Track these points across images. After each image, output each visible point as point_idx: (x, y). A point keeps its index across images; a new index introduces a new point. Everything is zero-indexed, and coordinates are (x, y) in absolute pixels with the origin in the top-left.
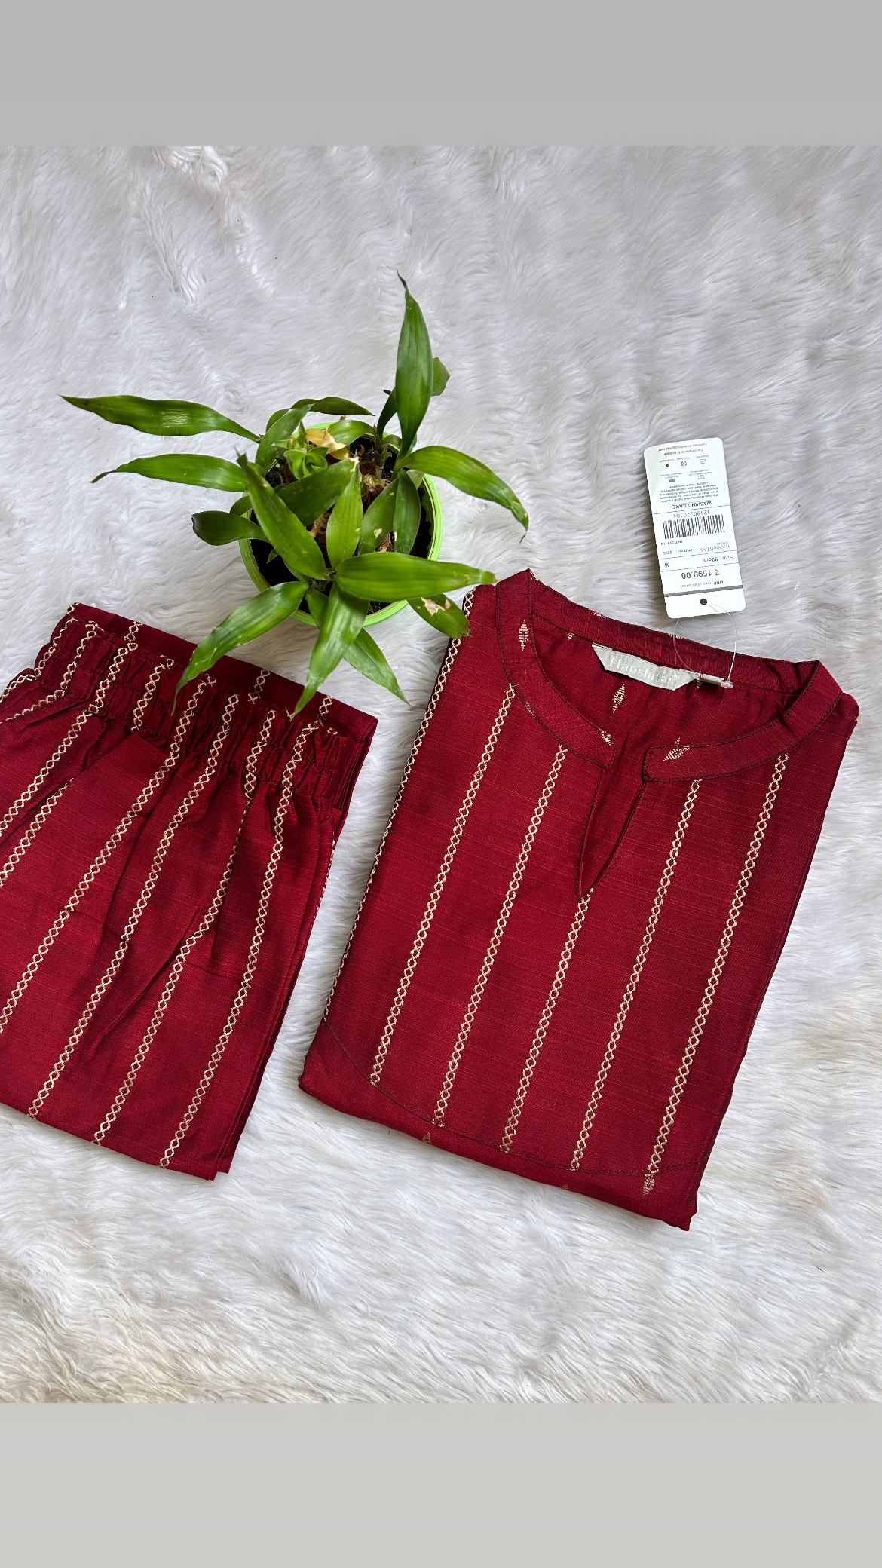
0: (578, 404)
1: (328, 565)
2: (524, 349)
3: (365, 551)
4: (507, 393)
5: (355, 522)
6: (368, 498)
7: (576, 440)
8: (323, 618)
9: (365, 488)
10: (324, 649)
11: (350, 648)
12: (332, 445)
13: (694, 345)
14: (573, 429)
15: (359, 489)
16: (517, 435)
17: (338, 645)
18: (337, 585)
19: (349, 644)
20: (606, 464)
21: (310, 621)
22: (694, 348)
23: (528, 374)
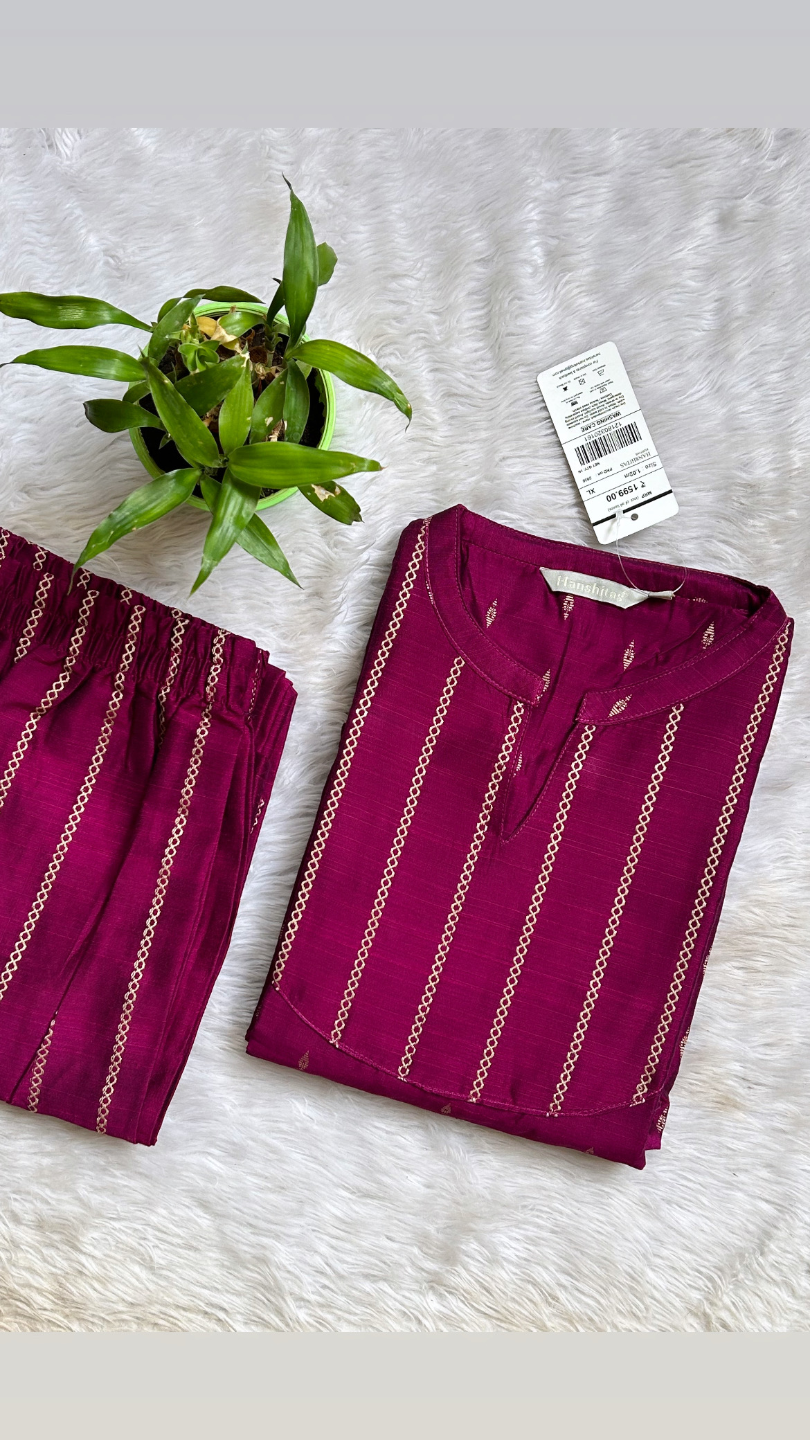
0: (480, 270)
1: (221, 451)
2: (422, 211)
3: (257, 440)
4: (404, 259)
5: (247, 410)
6: (259, 387)
7: (477, 309)
8: (216, 504)
9: (255, 376)
10: (217, 534)
11: (243, 533)
12: (223, 337)
13: (600, 206)
14: (475, 297)
15: (250, 379)
16: (414, 303)
17: (231, 530)
18: (229, 472)
19: (242, 529)
20: (508, 335)
21: (203, 506)
22: (599, 210)
23: (426, 238)
